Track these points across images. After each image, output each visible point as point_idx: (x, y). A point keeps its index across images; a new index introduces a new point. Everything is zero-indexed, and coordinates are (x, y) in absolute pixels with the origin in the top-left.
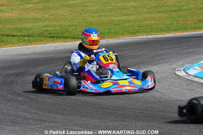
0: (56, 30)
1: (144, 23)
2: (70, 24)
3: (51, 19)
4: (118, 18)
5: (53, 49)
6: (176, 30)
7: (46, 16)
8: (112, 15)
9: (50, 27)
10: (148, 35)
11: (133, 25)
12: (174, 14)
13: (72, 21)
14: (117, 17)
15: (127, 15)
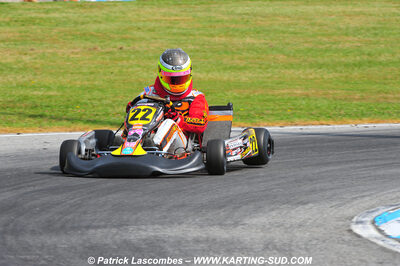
0: (50, 97)
1: (276, 92)
2: (86, 83)
3: (36, 69)
4: (210, 75)
5: (38, 147)
6: (359, 116)
7: (26, 59)
9: (34, 88)
10: (286, 125)
11: (248, 97)
12: (356, 73)
14: (208, 72)
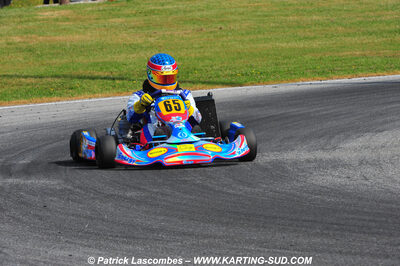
8: (277, 39)
13: (202, 50)
15: (306, 38)
